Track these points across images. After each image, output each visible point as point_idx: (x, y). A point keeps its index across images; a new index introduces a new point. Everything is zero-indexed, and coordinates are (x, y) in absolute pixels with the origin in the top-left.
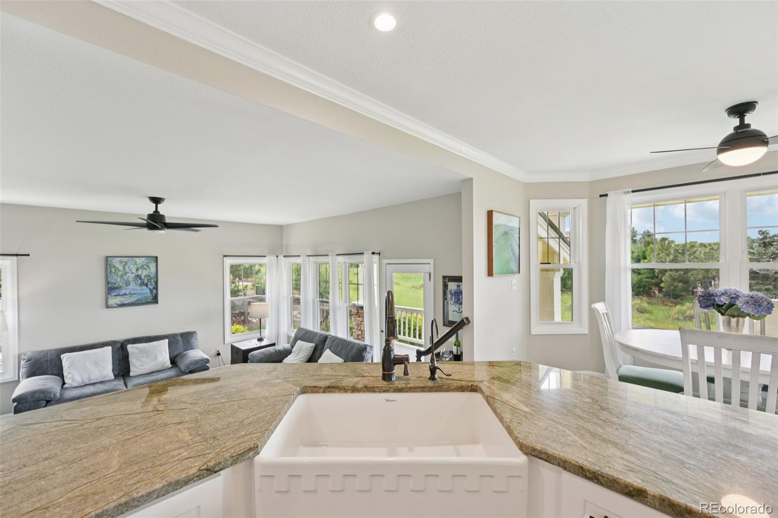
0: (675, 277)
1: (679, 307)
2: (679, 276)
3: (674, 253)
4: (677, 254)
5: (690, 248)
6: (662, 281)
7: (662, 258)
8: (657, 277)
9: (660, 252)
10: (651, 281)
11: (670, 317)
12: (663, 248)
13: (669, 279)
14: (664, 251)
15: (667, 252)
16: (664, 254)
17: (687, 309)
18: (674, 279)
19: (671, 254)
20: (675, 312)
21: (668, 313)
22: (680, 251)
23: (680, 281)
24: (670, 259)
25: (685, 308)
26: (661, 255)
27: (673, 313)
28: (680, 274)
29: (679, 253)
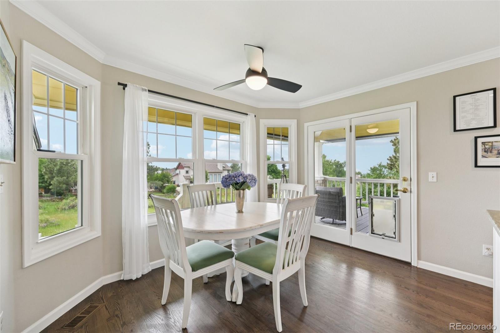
0: (60, 181)
1: (64, 201)
2: (64, 180)
3: (60, 164)
4: (62, 165)
5: (71, 162)
6: (51, 185)
7: (51, 168)
8: (46, 182)
9: (49, 163)
10: (41, 185)
11: (58, 209)
12: (51, 161)
13: (56, 183)
14: (52, 163)
15: (54, 164)
16: (52, 165)
17: (70, 201)
18: (60, 183)
19: (58, 165)
20: (63, 205)
21: (57, 207)
22: (65, 163)
23: (64, 184)
24: (57, 169)
25: (68, 201)
26: (50, 165)
27: (61, 206)
28: (64, 179)
29: (64, 164)
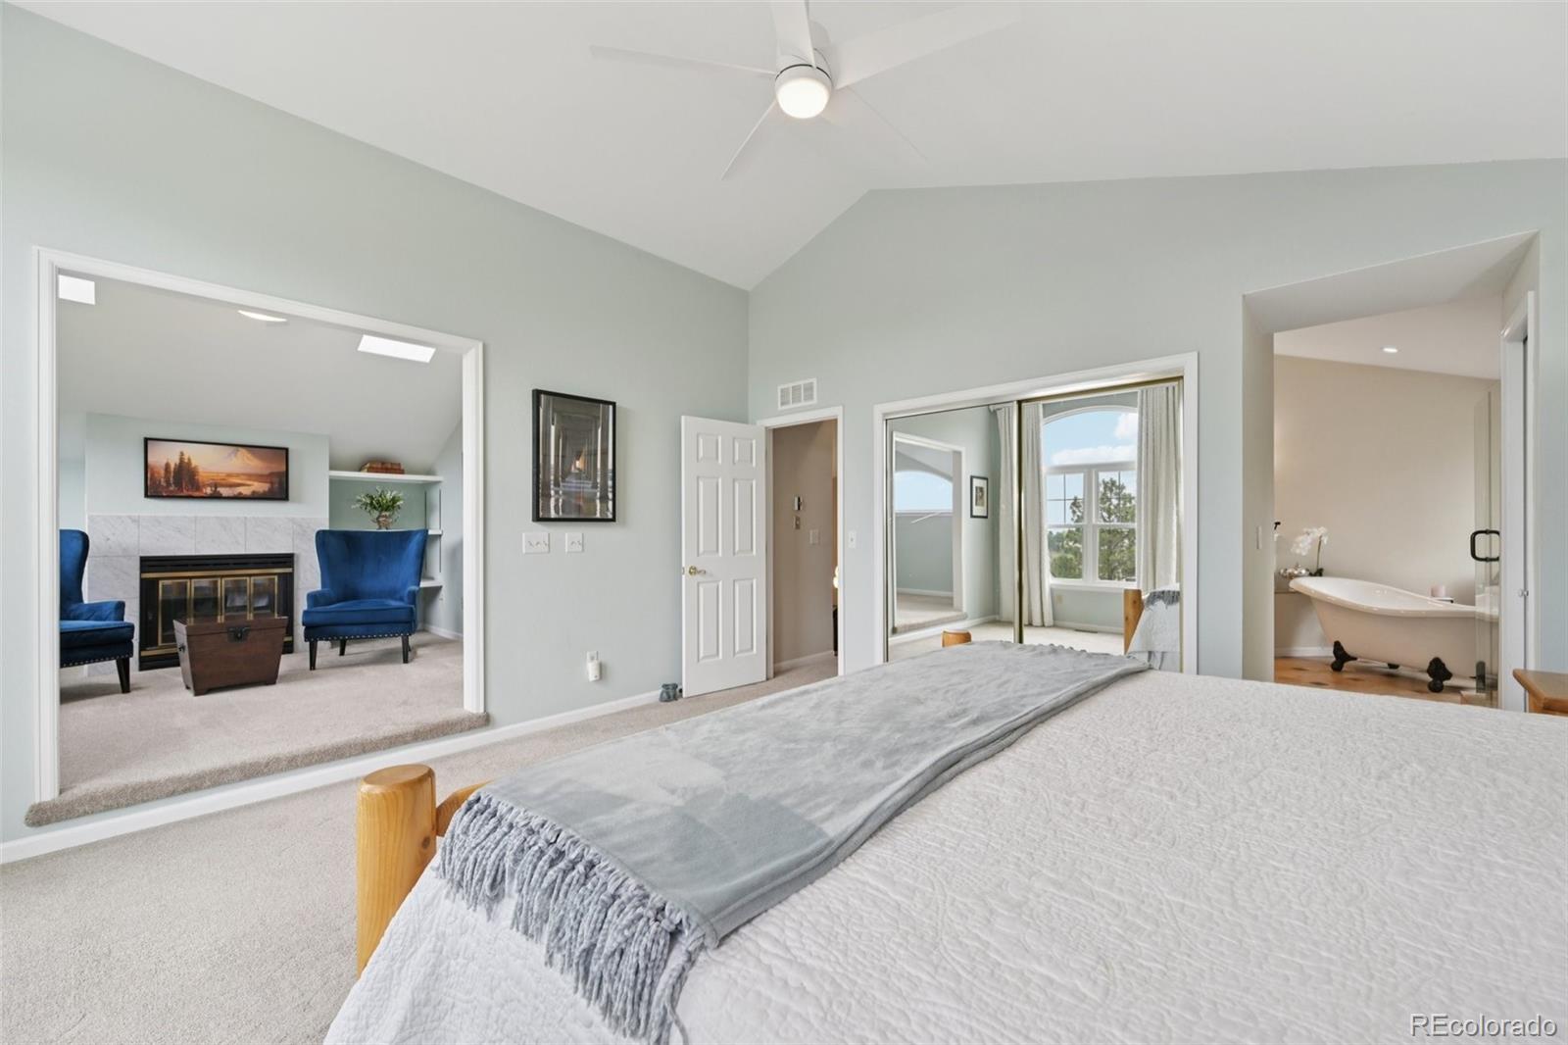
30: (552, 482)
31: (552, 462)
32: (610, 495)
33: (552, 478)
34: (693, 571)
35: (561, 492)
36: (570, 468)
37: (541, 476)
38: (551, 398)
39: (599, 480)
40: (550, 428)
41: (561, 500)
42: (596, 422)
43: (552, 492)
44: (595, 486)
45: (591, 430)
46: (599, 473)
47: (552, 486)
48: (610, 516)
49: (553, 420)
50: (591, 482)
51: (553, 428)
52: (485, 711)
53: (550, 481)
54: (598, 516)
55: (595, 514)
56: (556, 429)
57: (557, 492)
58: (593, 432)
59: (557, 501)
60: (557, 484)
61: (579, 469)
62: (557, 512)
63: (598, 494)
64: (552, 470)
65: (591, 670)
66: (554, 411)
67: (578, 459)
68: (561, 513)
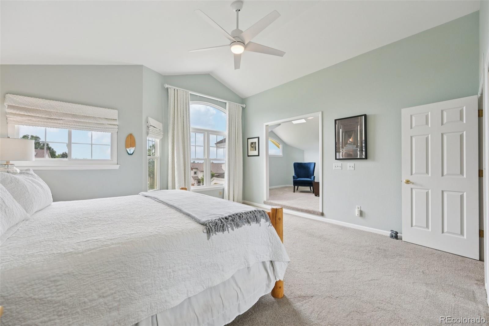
30: (341, 147)
31: (341, 141)
32: (364, 150)
33: (341, 146)
34: (408, 182)
35: (344, 150)
36: (348, 142)
37: (337, 146)
38: (340, 121)
39: (359, 145)
40: (340, 130)
41: (344, 153)
42: (357, 124)
43: (341, 151)
44: (357, 147)
45: (355, 127)
46: (359, 142)
47: (341, 149)
48: (364, 157)
49: (341, 127)
50: (355, 146)
51: (341, 130)
52: (322, 212)
53: (340, 147)
54: (359, 157)
55: (358, 157)
56: (342, 130)
57: (342, 150)
58: (356, 128)
59: (343, 153)
60: (342, 148)
61: (351, 142)
62: (342, 156)
63: (359, 150)
64: (341, 143)
65: (357, 213)
66: (341, 124)
67: (350, 138)
68: (344, 157)
